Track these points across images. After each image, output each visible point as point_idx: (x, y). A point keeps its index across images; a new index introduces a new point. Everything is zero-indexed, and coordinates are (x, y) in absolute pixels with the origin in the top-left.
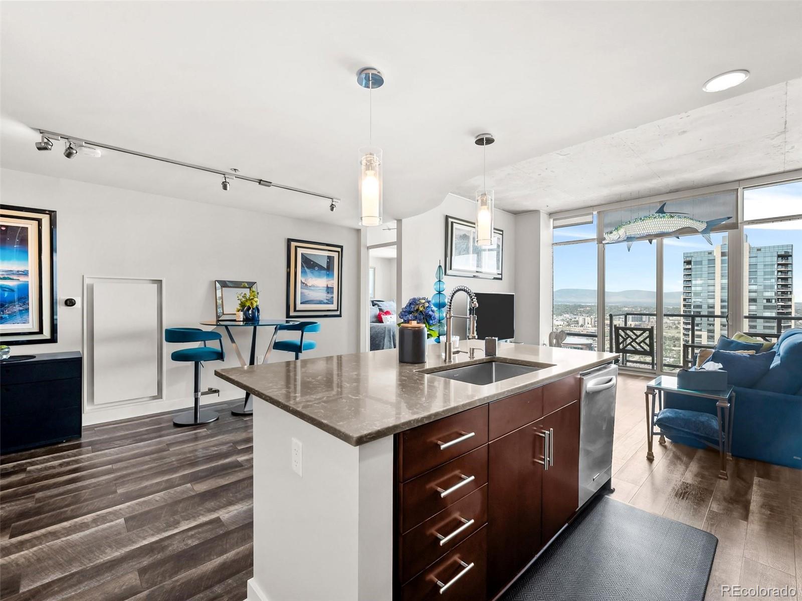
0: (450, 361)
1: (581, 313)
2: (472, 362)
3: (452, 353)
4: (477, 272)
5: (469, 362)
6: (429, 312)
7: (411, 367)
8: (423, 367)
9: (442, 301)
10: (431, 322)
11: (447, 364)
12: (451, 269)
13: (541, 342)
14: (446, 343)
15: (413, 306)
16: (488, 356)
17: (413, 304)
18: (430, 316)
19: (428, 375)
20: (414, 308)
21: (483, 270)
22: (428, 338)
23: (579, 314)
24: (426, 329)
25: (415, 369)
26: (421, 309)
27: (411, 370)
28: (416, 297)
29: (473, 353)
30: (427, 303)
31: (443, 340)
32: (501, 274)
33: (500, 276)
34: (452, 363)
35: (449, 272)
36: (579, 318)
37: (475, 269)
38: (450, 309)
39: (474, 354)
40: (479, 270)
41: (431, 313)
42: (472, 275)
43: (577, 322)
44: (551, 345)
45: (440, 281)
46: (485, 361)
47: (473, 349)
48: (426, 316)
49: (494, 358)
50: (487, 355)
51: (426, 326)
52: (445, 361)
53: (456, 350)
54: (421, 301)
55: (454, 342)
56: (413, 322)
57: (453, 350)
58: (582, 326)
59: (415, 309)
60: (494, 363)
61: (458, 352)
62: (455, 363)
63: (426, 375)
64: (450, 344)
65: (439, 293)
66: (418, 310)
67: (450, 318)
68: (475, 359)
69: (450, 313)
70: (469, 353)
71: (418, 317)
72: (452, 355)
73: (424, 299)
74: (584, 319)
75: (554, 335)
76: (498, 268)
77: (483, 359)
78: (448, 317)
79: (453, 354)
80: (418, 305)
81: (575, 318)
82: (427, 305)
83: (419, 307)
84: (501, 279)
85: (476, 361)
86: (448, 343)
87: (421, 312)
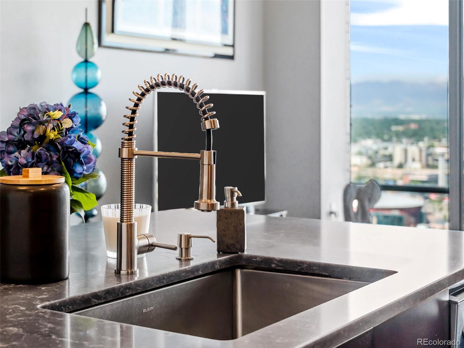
0: (131, 274)
1: (399, 136)
2: (186, 271)
3: (136, 252)
4: (174, 39)
5: (180, 272)
6: (72, 142)
7: (30, 295)
8: (61, 294)
9: (91, 112)
10: (79, 169)
11: (124, 283)
12: (113, 31)
13: (324, 209)
14: (119, 227)
15: (29, 128)
16: (225, 253)
17: (30, 123)
18: (77, 154)
19: (73, 314)
20: (33, 132)
21: (187, 34)
22: (72, 211)
23: (394, 139)
24: (67, 189)
25: (42, 300)
26: (52, 135)
27: (31, 306)
28: (37, 103)
29: (187, 249)
30: (68, 120)
31: (110, 216)
32: (233, 46)
33: (229, 51)
34: (136, 279)
35: (108, 39)
36: (394, 149)
37: (168, 32)
38: (130, 134)
39: (192, 250)
40: (178, 34)
41: (77, 145)
42: (162, 46)
43: (390, 158)
44: (348, 216)
45: (86, 61)
46: (217, 267)
47: (188, 238)
48: (64, 153)
49: (241, 257)
50: (222, 250)
51: (66, 182)
52: (118, 272)
53: (145, 242)
54: (51, 113)
55: (140, 220)
56: (31, 170)
57: (138, 243)
58: (401, 166)
59: (36, 136)
60: (239, 272)
61: (150, 247)
62: (143, 278)
63: (68, 314)
64: (130, 227)
65: (86, 91)
66: (43, 137)
67: (130, 159)
68: (192, 264)
69: (130, 146)
70: (178, 248)
71: (44, 157)
72: (136, 256)
73: (58, 107)
74: (406, 151)
75: (353, 192)
76: (225, 31)
77: (213, 264)
78: (125, 154)
79: (139, 253)
80: (42, 123)
81: (386, 149)
82: (67, 123)
83: (45, 132)
84: (232, 58)
85: (196, 268)
86: (124, 225)
87: (52, 142)
